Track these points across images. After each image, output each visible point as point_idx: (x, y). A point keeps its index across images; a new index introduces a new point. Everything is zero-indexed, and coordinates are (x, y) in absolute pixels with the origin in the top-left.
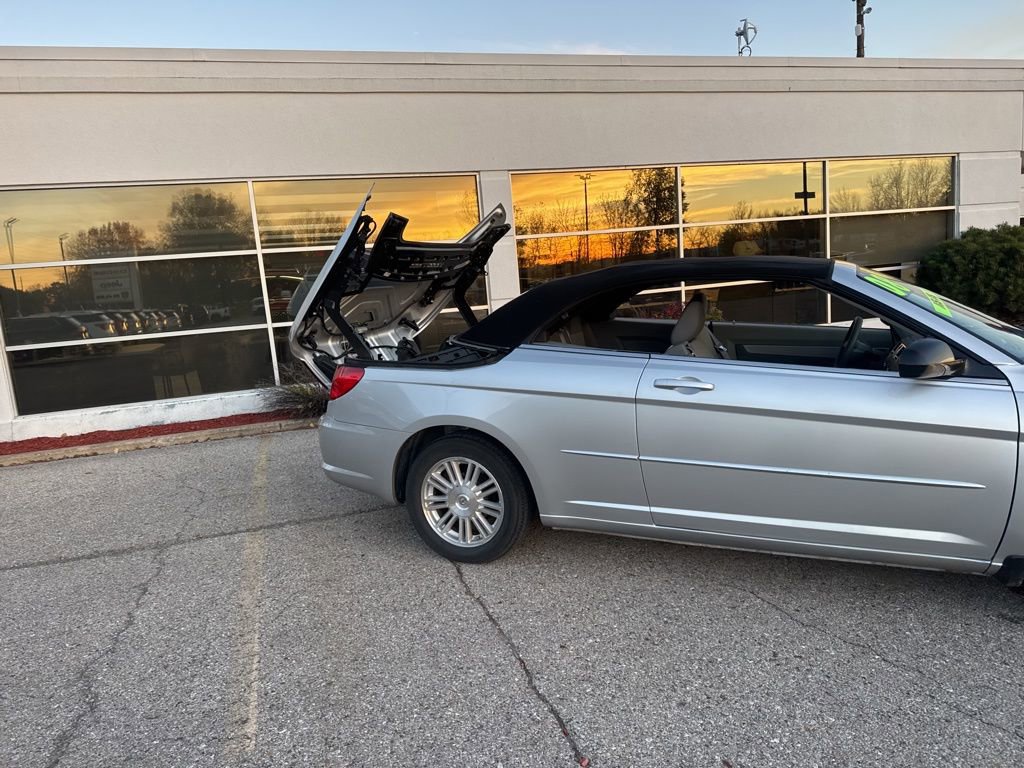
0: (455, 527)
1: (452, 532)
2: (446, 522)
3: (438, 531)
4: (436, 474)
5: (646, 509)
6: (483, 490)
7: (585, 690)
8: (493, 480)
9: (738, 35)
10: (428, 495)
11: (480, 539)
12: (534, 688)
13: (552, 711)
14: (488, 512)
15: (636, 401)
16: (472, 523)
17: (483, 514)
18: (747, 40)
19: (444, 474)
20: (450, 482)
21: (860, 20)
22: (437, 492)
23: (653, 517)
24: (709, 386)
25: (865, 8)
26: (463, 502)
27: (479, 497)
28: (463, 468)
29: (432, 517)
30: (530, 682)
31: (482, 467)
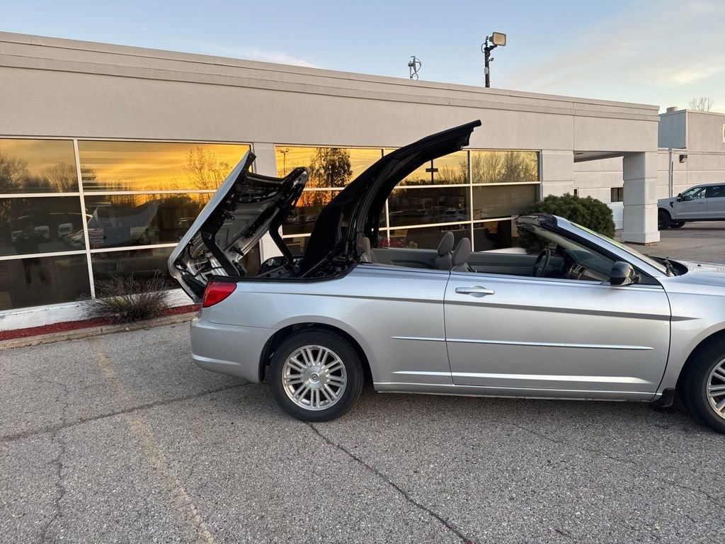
0: (307, 397)
1: (304, 400)
2: (300, 394)
3: (294, 400)
4: (294, 359)
5: (449, 374)
6: (330, 368)
7: (446, 498)
8: (339, 360)
9: (409, 65)
10: (287, 374)
11: (326, 404)
12: (412, 501)
13: (432, 514)
14: (334, 384)
15: (444, 302)
16: (321, 392)
17: (330, 386)
18: (415, 70)
19: (300, 358)
20: (304, 363)
21: (487, 65)
22: (293, 372)
23: (453, 379)
24: (492, 292)
25: (490, 58)
26: (314, 377)
27: (327, 373)
28: (315, 353)
29: (289, 391)
30: (407, 497)
31: (331, 351)
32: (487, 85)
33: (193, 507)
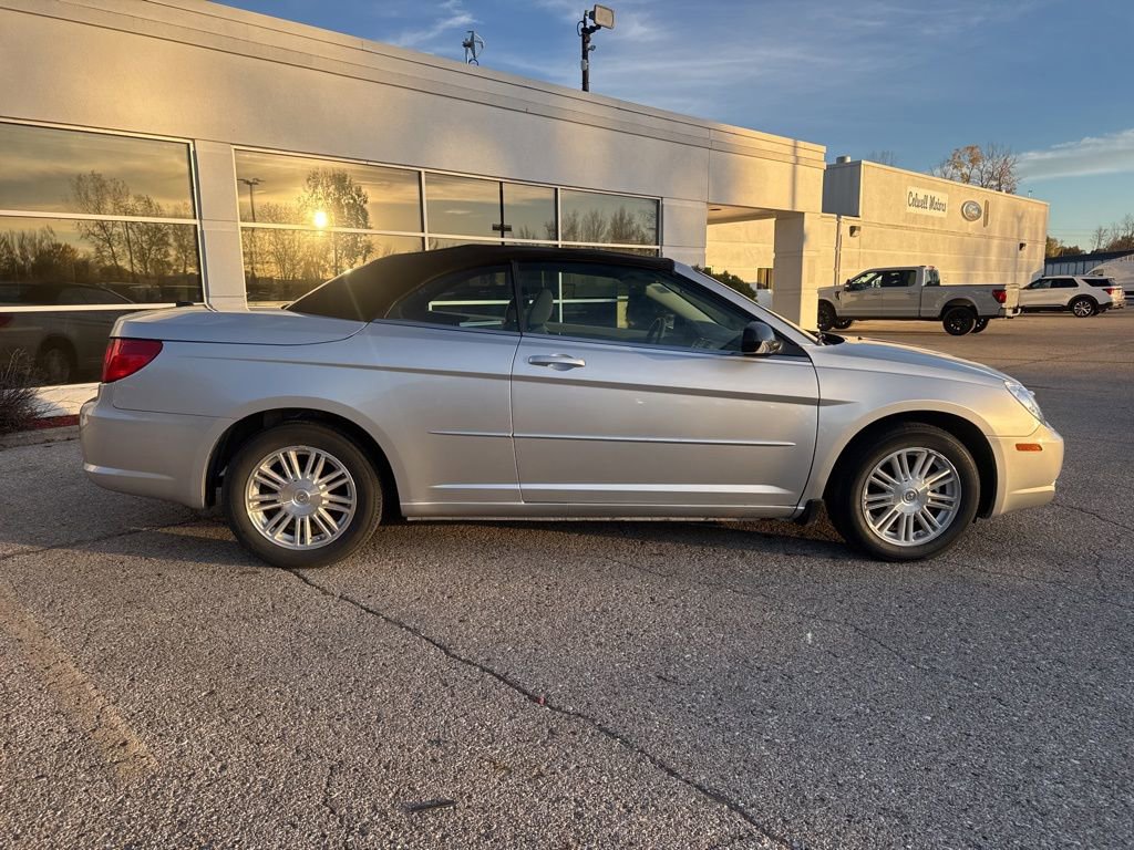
0: (290, 530)
1: (285, 535)
2: (277, 525)
3: (267, 534)
4: (265, 468)
5: (517, 487)
6: (328, 484)
8: (344, 470)
9: (465, 45)
10: (253, 492)
11: (321, 539)
12: (454, 656)
13: (483, 670)
14: (336, 508)
15: (511, 378)
16: (313, 522)
17: (330, 512)
18: (474, 54)
19: (277, 468)
20: (284, 476)
21: (585, 56)
22: (264, 489)
23: (525, 494)
24: (582, 363)
25: (589, 45)
26: (302, 498)
27: (324, 490)
28: (303, 460)
30: (447, 653)
31: (329, 456)
32: (585, 88)
33: (90, 687)
